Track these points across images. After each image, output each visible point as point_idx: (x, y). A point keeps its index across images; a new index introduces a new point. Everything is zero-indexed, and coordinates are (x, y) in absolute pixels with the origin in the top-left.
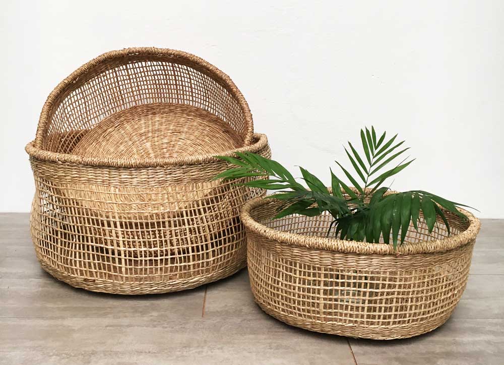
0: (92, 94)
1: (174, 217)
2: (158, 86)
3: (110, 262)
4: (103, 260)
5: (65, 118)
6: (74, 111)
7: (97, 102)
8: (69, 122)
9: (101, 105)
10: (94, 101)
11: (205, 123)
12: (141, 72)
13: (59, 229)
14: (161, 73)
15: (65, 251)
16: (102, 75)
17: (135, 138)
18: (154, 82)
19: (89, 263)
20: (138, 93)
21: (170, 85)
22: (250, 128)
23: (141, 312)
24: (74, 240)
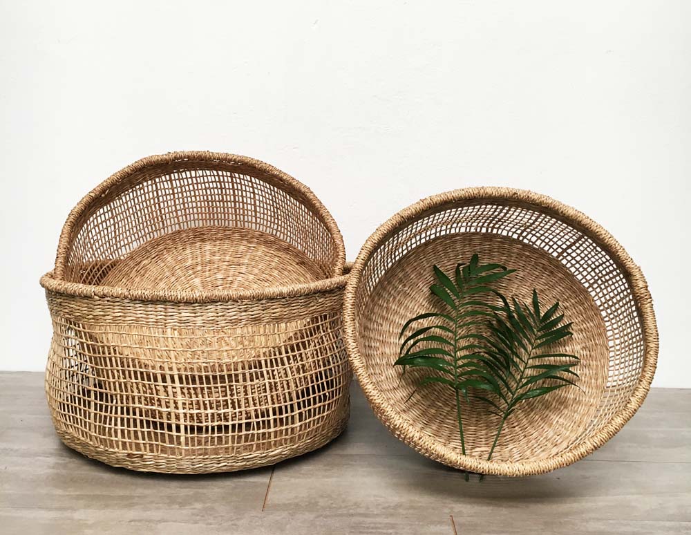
0: (124, 213)
1: (250, 368)
2: (210, 203)
3: (164, 430)
4: (155, 428)
5: (89, 244)
6: (100, 235)
7: (130, 224)
8: (93, 250)
9: (135, 229)
10: (126, 222)
11: (272, 252)
12: (188, 185)
13: (92, 388)
14: (215, 186)
15: (100, 416)
16: (138, 187)
17: (179, 272)
18: (205, 199)
19: (136, 432)
20: (183, 213)
21: (227, 201)
22: (341, 254)
23: (181, 503)
24: (115, 401)
